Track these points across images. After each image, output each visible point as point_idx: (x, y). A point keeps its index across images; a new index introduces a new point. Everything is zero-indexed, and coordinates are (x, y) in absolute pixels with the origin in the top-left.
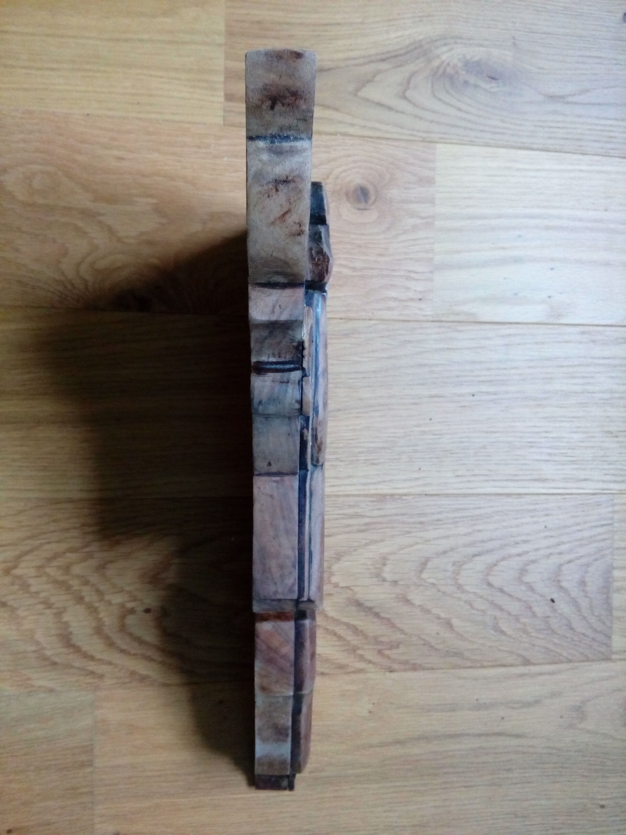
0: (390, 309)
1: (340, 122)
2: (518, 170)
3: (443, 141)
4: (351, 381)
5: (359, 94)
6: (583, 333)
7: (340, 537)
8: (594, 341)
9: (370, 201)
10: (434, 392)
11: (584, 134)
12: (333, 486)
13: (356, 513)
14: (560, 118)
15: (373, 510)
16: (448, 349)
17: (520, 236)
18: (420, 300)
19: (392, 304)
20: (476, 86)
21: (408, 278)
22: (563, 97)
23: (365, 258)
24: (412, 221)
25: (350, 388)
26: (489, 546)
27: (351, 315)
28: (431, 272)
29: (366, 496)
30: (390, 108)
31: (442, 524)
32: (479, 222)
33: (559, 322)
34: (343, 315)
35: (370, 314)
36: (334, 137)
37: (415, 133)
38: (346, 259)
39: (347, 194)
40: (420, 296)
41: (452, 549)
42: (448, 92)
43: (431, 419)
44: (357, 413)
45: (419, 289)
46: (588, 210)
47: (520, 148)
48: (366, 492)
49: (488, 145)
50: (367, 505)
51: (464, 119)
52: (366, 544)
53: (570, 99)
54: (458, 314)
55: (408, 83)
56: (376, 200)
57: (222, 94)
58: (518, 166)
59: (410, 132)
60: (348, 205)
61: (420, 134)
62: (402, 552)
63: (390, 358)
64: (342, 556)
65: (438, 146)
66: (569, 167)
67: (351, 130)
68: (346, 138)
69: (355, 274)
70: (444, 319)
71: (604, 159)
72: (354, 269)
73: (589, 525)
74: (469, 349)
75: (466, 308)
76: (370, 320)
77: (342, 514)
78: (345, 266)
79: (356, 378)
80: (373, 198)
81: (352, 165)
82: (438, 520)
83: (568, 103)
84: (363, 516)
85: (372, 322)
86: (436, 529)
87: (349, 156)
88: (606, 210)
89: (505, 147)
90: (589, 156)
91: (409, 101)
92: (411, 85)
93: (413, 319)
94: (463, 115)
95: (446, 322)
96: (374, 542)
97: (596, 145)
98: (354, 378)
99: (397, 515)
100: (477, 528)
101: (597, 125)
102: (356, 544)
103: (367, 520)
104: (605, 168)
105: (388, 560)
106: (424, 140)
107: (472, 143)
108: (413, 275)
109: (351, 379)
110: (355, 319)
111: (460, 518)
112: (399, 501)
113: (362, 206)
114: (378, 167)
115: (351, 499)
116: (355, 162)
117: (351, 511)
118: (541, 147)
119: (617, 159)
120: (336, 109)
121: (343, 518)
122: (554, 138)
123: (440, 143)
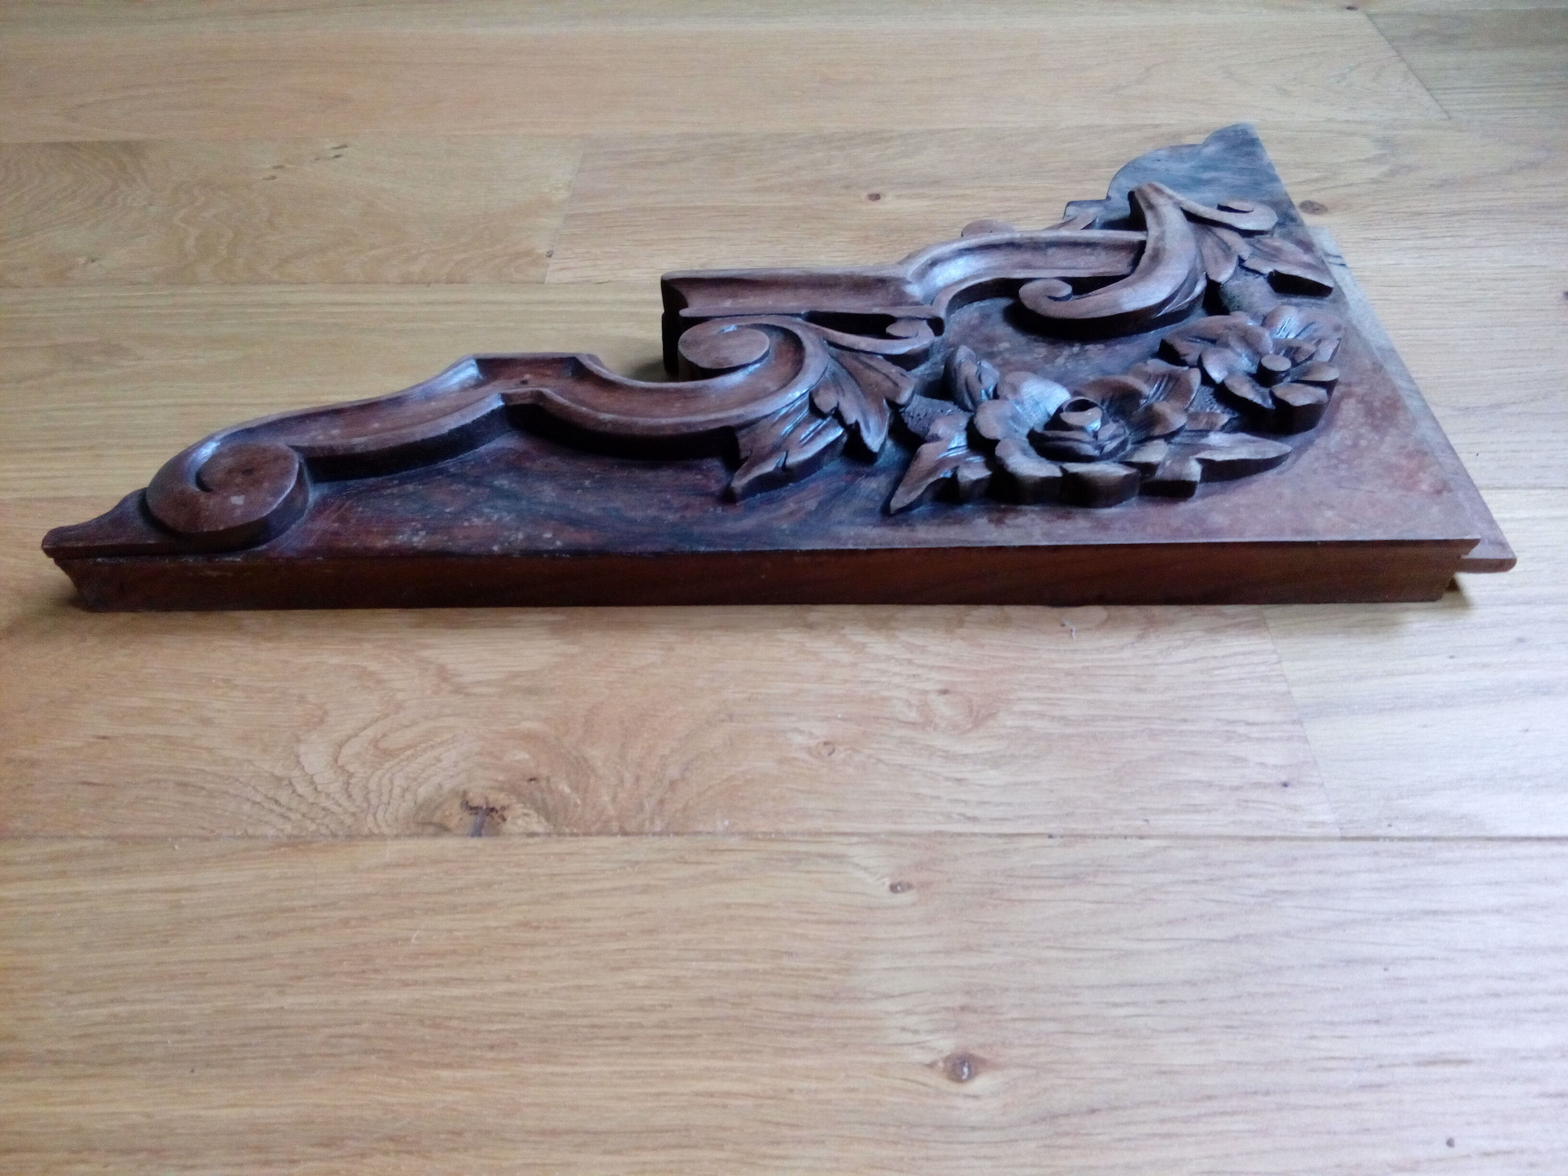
0: (1195, 809)
4: (1122, 1012)
10: (1427, 1046)
16: (1426, 913)
17: (1521, 640)
18: (1285, 785)
19: (1202, 798)
21: (1229, 737)
23: (1091, 697)
25: (1118, 1033)
27: (1081, 827)
28: (1298, 722)
34: (1053, 827)
35: (1139, 823)
38: (1037, 700)
40: (1284, 778)
43: (1450, 1143)
44: (1163, 1121)
45: (1272, 761)
54: (1420, 818)
63: (1235, 940)
69: (1069, 730)
70: (1377, 832)
72: (1065, 720)
74: (1498, 911)
75: (1441, 802)
76: (1141, 837)
78: (1041, 716)
79: (1134, 1004)
85: (1152, 843)
93: (1279, 834)
95: (1391, 839)
98: (1127, 1004)
108: (1242, 729)
109: (1116, 1005)
110: (1094, 837)
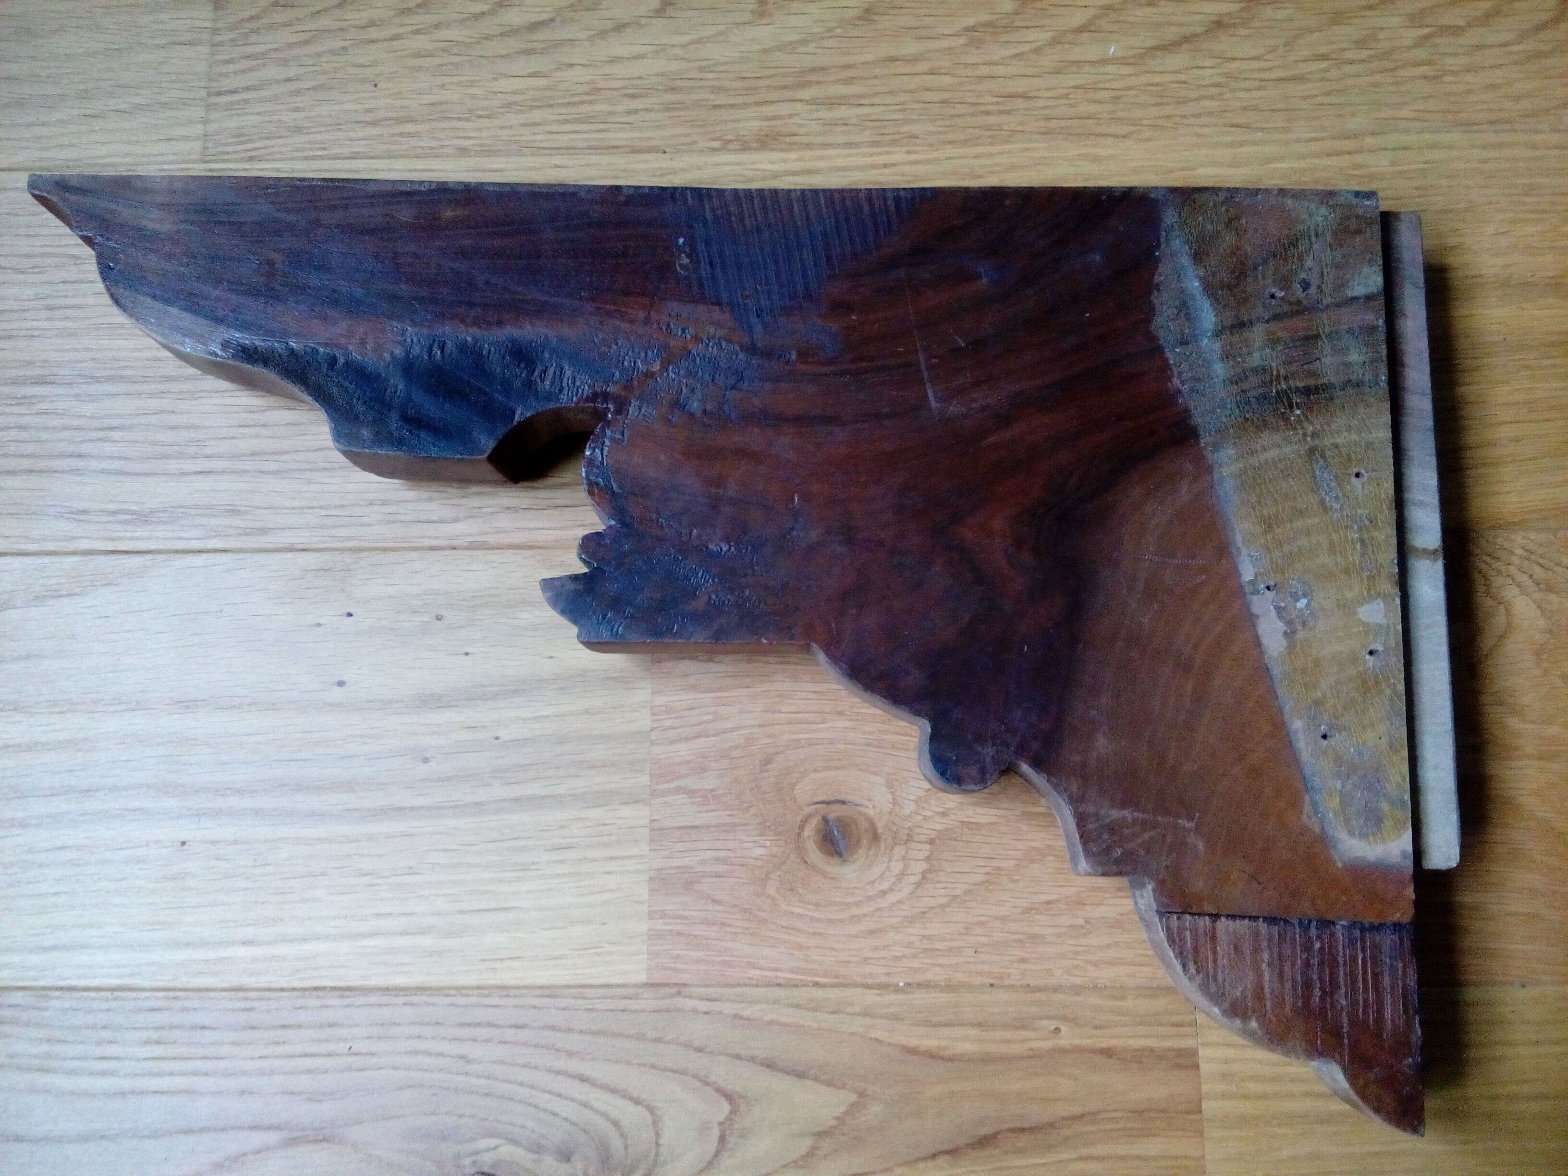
1: (896, 1018)
2: (425, 931)
3: (631, 991)
5: (853, 1097)
6: (264, 531)
7: (869, 57)
8: (234, 512)
9: (814, 823)
11: (235, 1044)
12: (885, 166)
13: (830, 110)
14: (304, 1083)
15: (791, 116)
20: (537, 1148)
22: (292, 1142)
24: (710, 782)
26: (514, 44)
29: (808, 146)
30: (770, 1065)
31: (626, 88)
32: (536, 789)
33: (326, 556)
36: (918, 978)
37: (703, 1006)
39: (875, 837)
41: (603, 34)
42: (616, 1124)
46: (235, 842)
47: (421, 990)
48: (809, 154)
49: (505, 990)
50: (802, 125)
51: (570, 1054)
52: (804, 42)
53: (272, 1138)
55: (722, 1139)
56: (802, 827)
57: (1204, 1067)
58: (427, 941)
59: (717, 1007)
60: (871, 812)
61: (689, 1003)
62: (721, 28)
64: (860, 18)
65: (643, 978)
66: (283, 950)
67: (871, 998)
68: (883, 979)
71: (184, 981)
73: (265, 93)
77: (862, 105)
80: (808, 832)
81: (865, 910)
82: (634, 96)
83: (276, 1128)
84: (813, 102)
86: (640, 78)
87: (871, 932)
88: (183, 843)
89: (459, 990)
90: (225, 985)
91: (720, 1091)
92: (716, 1132)
94: (573, 1065)
96: (790, 47)
97: (200, 1018)
99: (732, 106)
100: (542, 82)
101: (196, 1073)
102: (827, 43)
103: (805, 94)
104: (181, 955)
105: (753, 12)
106: (680, 989)
107: (550, 991)
111: (583, 102)
112: (729, 137)
113: (835, 812)
114: (798, 910)
115: (841, 139)
116: (855, 919)
117: (842, 112)
118: (361, 1000)
119: (147, 984)
120: (913, 1051)
121: (862, 96)
122: (321, 1026)
123: (635, 986)
